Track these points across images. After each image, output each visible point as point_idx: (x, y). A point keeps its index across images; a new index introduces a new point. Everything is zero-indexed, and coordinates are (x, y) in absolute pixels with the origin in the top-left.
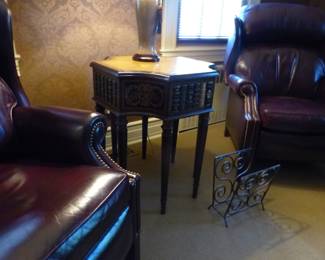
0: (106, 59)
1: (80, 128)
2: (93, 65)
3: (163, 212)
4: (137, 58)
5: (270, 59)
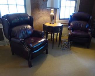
0: (45, 23)
1: (41, 33)
2: (43, 24)
3: (53, 48)
4: (50, 23)
5: (77, 23)
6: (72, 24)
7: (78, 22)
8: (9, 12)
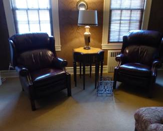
6: (127, 51)
7: (138, 47)
8: (30, 31)
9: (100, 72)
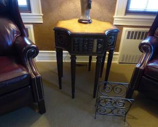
9: (106, 62)
